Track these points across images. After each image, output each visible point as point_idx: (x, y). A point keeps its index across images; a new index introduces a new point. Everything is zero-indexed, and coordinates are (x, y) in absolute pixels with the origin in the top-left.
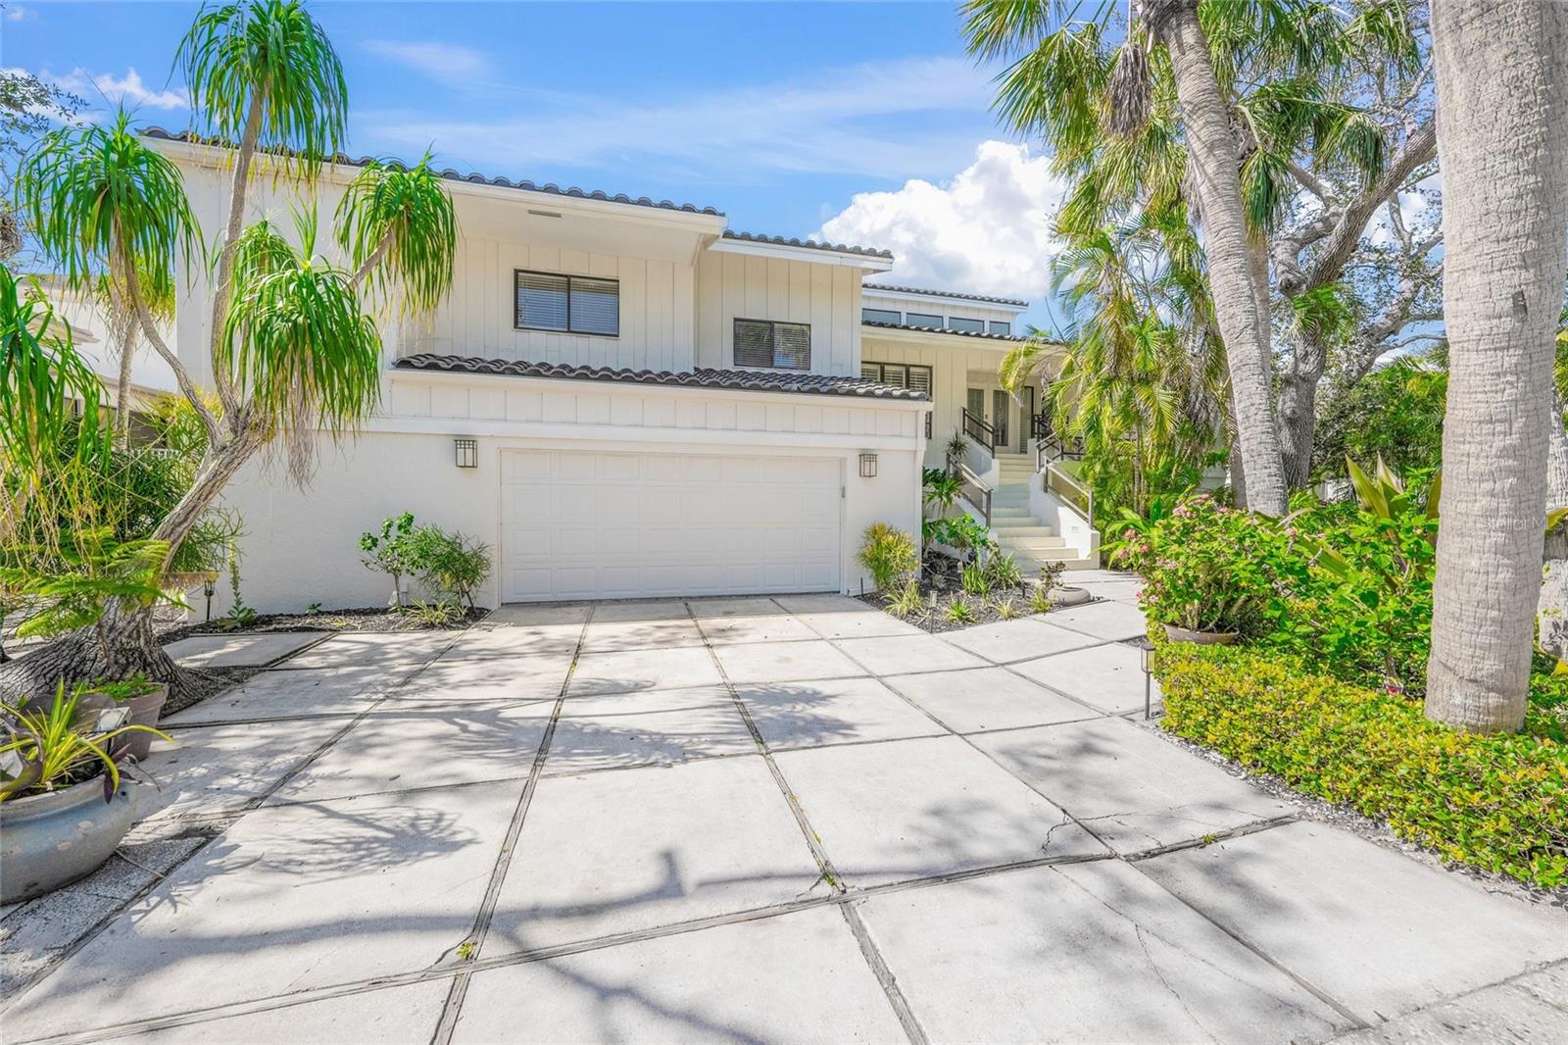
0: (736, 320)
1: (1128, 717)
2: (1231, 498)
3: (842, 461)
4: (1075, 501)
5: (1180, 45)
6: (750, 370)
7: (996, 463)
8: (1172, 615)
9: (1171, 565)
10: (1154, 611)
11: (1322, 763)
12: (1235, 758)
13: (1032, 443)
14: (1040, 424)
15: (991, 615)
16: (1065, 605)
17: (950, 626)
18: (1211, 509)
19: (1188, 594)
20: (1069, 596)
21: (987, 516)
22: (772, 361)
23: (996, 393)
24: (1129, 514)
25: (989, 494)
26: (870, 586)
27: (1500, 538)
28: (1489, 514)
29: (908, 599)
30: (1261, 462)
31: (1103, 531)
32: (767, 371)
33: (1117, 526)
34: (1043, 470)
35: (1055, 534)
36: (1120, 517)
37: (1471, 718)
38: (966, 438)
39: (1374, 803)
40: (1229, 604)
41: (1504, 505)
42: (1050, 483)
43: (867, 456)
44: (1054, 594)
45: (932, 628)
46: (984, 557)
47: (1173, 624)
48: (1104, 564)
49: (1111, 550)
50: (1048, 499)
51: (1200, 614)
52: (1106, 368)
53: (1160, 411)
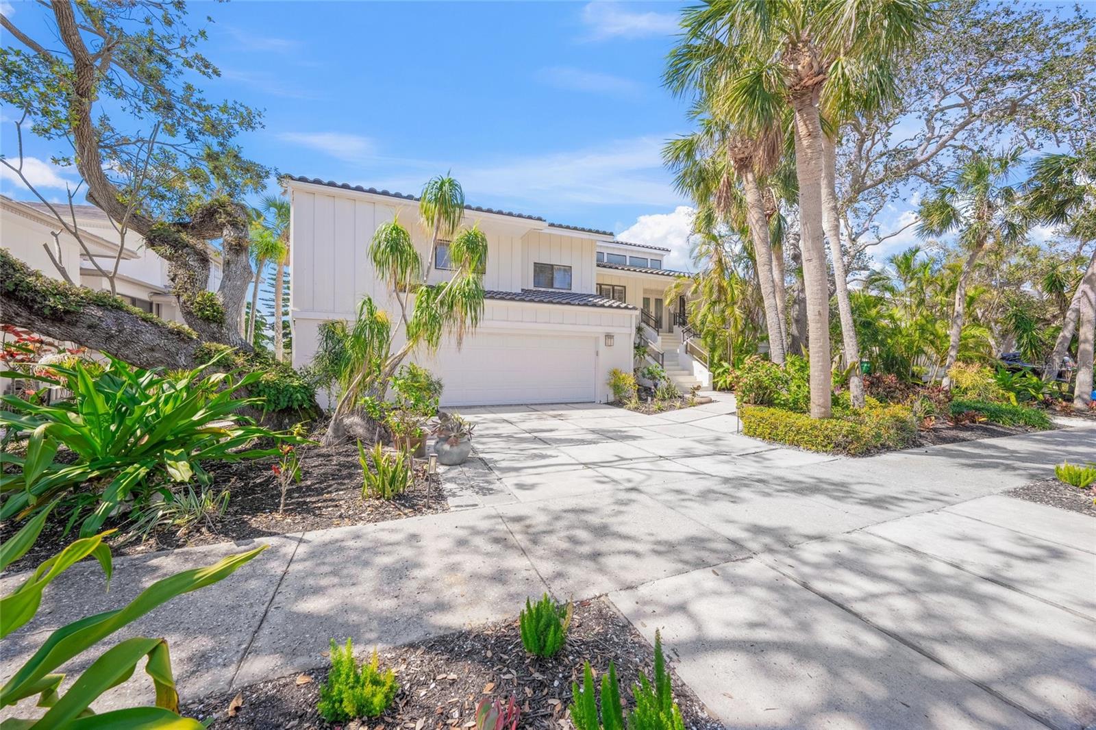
0: (535, 263)
1: (732, 433)
2: (766, 357)
3: (597, 339)
4: (700, 358)
5: (747, 180)
6: (542, 289)
7: (659, 338)
8: (745, 399)
9: (745, 380)
10: (739, 398)
11: (786, 433)
12: (764, 438)
13: (676, 327)
14: (681, 317)
15: (672, 407)
16: (702, 403)
17: (655, 412)
18: (758, 362)
19: (750, 391)
20: (703, 400)
21: (662, 365)
22: (552, 284)
23: (657, 300)
24: (726, 365)
25: (663, 355)
26: (612, 398)
27: (820, 367)
28: (818, 362)
29: (634, 402)
30: (777, 344)
31: (714, 373)
32: (550, 290)
33: (721, 370)
34: (685, 343)
35: (691, 374)
36: (722, 366)
37: (819, 415)
38: (643, 325)
39: (797, 441)
40: (764, 394)
41: (821, 359)
42: (689, 349)
43: (609, 336)
44: (696, 399)
45: (648, 413)
46: (663, 384)
47: (745, 402)
48: (714, 389)
49: (718, 382)
50: (687, 357)
51: (755, 398)
52: (714, 296)
53: (736, 319)
